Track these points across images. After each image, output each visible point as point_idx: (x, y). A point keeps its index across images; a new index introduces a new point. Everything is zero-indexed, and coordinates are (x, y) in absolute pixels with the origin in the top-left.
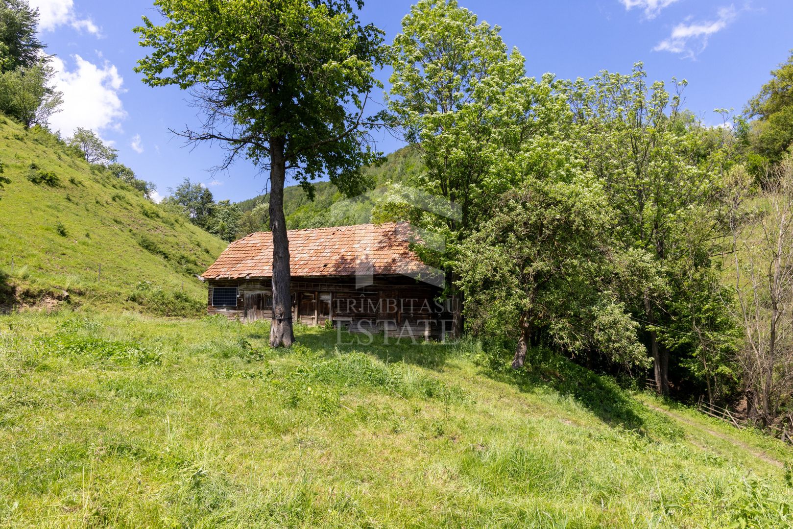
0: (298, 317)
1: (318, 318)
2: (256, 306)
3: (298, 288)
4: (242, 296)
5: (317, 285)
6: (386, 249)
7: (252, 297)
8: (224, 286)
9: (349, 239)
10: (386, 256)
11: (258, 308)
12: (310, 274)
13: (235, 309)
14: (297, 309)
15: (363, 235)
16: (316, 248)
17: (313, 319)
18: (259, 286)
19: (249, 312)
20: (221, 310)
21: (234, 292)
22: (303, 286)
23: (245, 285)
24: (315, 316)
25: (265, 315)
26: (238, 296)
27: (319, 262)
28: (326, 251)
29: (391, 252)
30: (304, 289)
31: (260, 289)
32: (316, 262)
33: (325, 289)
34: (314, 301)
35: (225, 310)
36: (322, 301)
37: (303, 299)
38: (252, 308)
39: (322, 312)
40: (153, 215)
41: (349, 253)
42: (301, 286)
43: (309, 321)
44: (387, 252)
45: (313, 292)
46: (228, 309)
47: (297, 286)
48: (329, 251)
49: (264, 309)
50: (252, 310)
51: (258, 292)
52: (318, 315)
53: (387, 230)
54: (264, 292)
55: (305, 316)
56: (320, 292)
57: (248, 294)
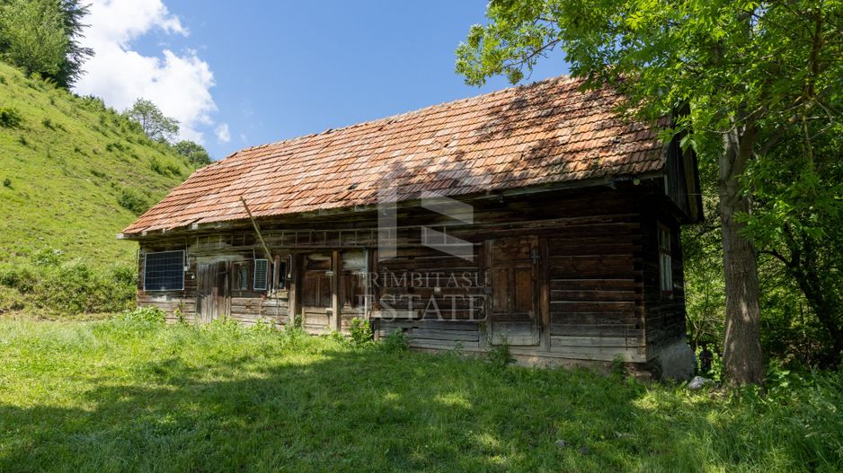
0: (298, 311)
1: (339, 314)
2: (216, 290)
3: (296, 245)
4: (194, 267)
5: (335, 236)
6: (499, 136)
7: (211, 270)
8: (163, 249)
9: (409, 133)
10: (500, 151)
11: (221, 293)
12: (316, 207)
13: (180, 295)
14: (293, 293)
15: (441, 121)
16: (341, 156)
17: (329, 314)
18: (220, 244)
19: (204, 302)
20: (158, 299)
21: (178, 261)
22: (306, 240)
23: (197, 246)
24: (334, 309)
25: (235, 308)
26: (186, 269)
27: (341, 182)
28: (360, 160)
29: (512, 141)
30: (308, 245)
31: (224, 252)
32: (335, 183)
33: (353, 242)
34: (330, 273)
35: (164, 299)
36: (348, 273)
37: (309, 268)
38: (209, 293)
39: (348, 298)
40: (168, 171)
41: (410, 157)
42: (301, 240)
43: (323, 321)
44: (501, 143)
45: (327, 252)
46: (170, 297)
47: (293, 241)
48: (366, 159)
49: (231, 294)
50: (210, 298)
51: (221, 258)
52: (340, 305)
53: (499, 103)
54: (231, 257)
55: (313, 310)
56: (343, 251)
57: (204, 262)
